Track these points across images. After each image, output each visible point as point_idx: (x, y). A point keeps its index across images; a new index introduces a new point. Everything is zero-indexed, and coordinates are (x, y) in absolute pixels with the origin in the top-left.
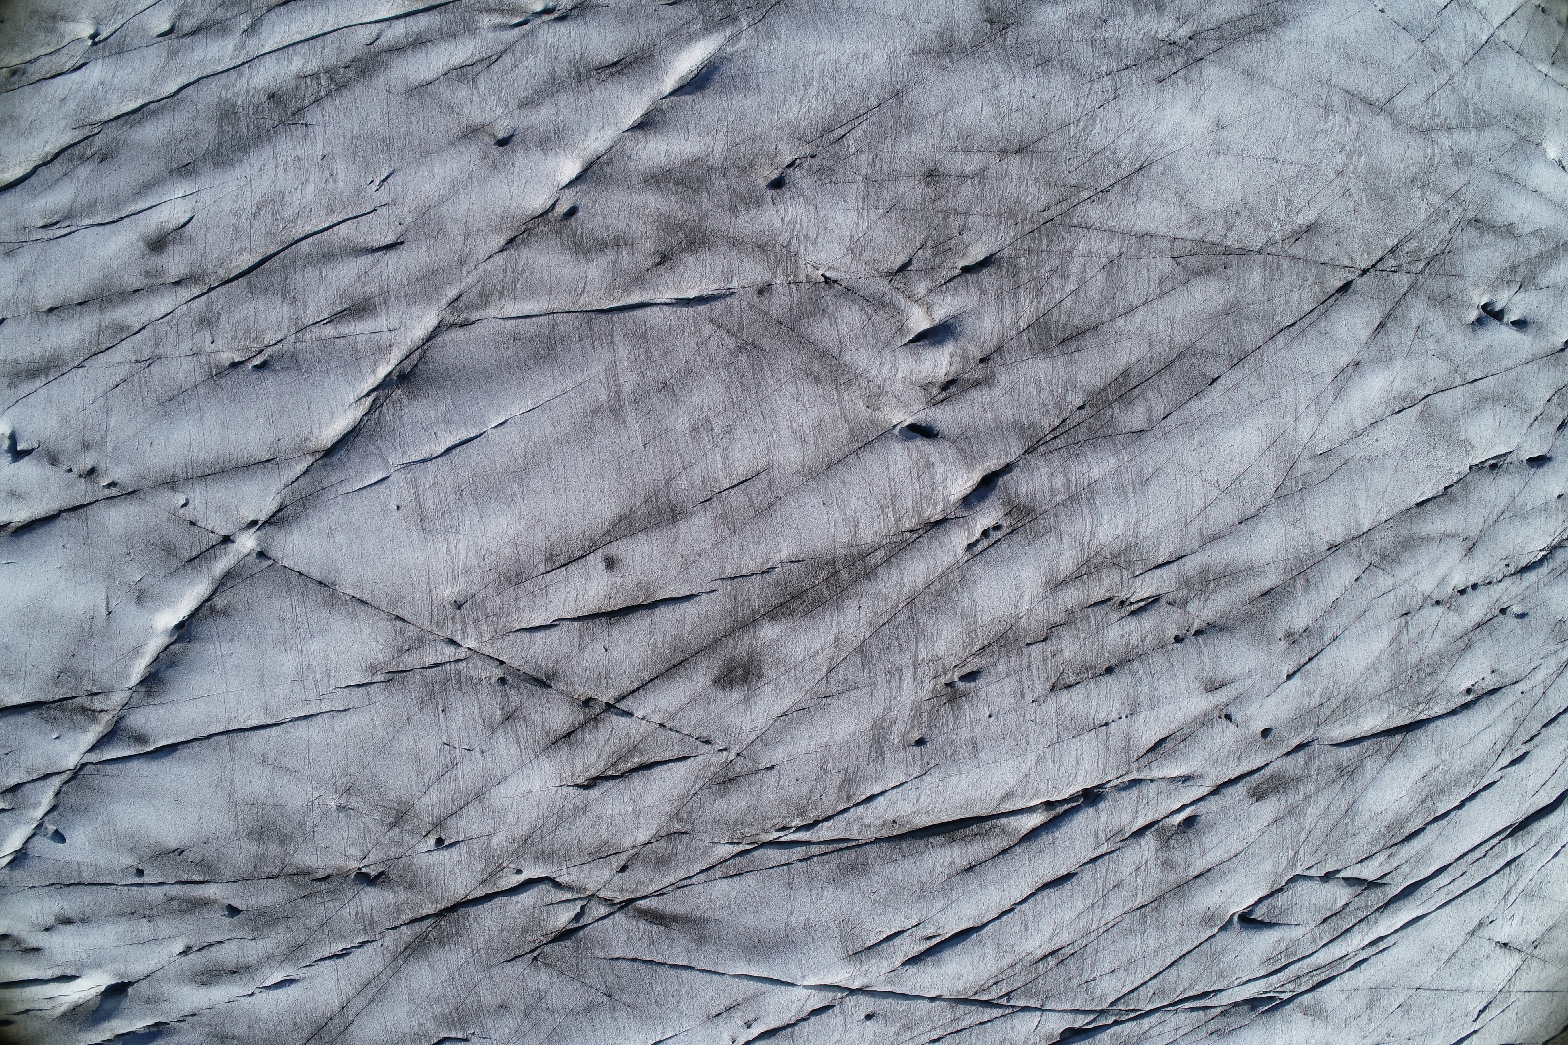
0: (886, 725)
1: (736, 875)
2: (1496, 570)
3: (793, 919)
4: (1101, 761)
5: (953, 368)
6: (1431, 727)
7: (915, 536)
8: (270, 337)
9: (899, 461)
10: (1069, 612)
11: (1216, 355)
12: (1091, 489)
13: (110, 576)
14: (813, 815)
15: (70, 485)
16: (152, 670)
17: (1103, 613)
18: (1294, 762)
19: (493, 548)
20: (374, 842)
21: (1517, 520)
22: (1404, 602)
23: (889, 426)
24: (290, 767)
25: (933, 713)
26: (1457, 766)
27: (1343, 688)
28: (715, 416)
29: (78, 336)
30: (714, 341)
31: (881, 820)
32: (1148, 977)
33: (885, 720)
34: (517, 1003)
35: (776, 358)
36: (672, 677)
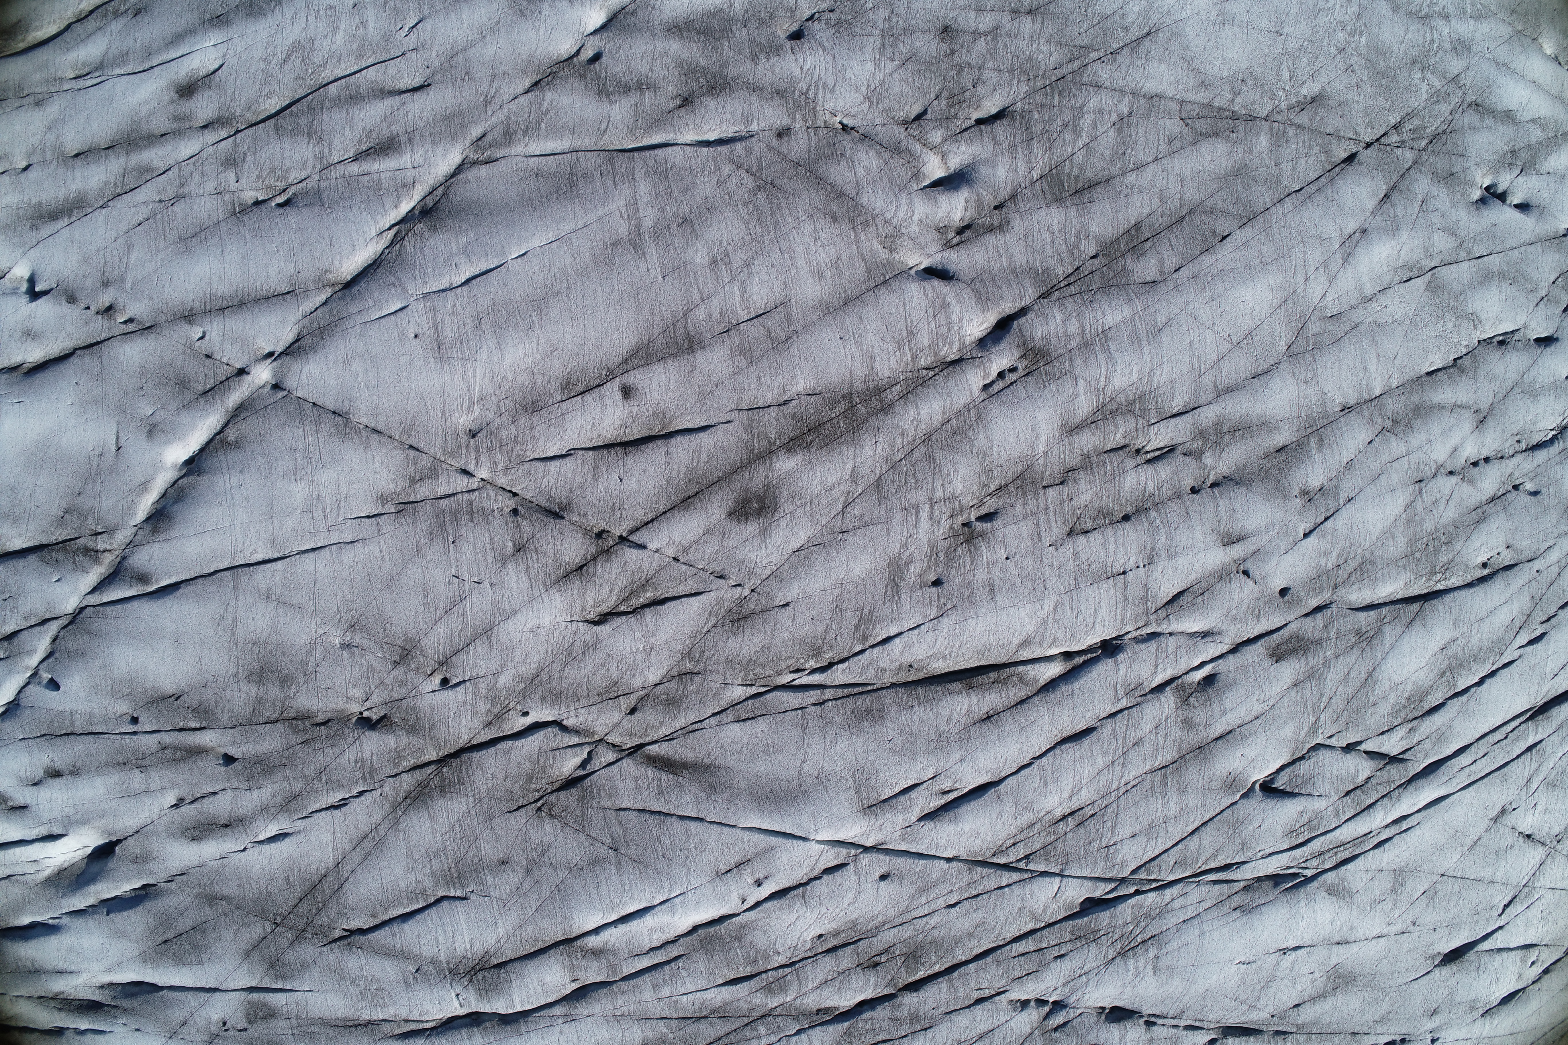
0: (902, 563)
1: (748, 719)
2: (1508, 444)
3: (806, 767)
4: (1119, 610)
5: (968, 214)
6: (1449, 598)
7: (931, 374)
8: (294, 176)
9: (915, 300)
10: (1085, 457)
11: (1225, 214)
12: (1105, 334)
13: (121, 411)
14: (828, 656)
15: (86, 323)
16: (159, 507)
17: (1120, 459)
18: (1313, 624)
19: (510, 376)
20: (378, 682)
21: (1527, 397)
22: (1418, 469)
23: (905, 268)
24: (295, 602)
25: (950, 553)
26: (1475, 640)
27: (1360, 551)
28: (734, 251)
29: (103, 178)
30: (733, 180)
31: (898, 663)
32: (1169, 844)
33: (901, 559)
34: (519, 857)
35: (794, 198)
36: (687, 509)
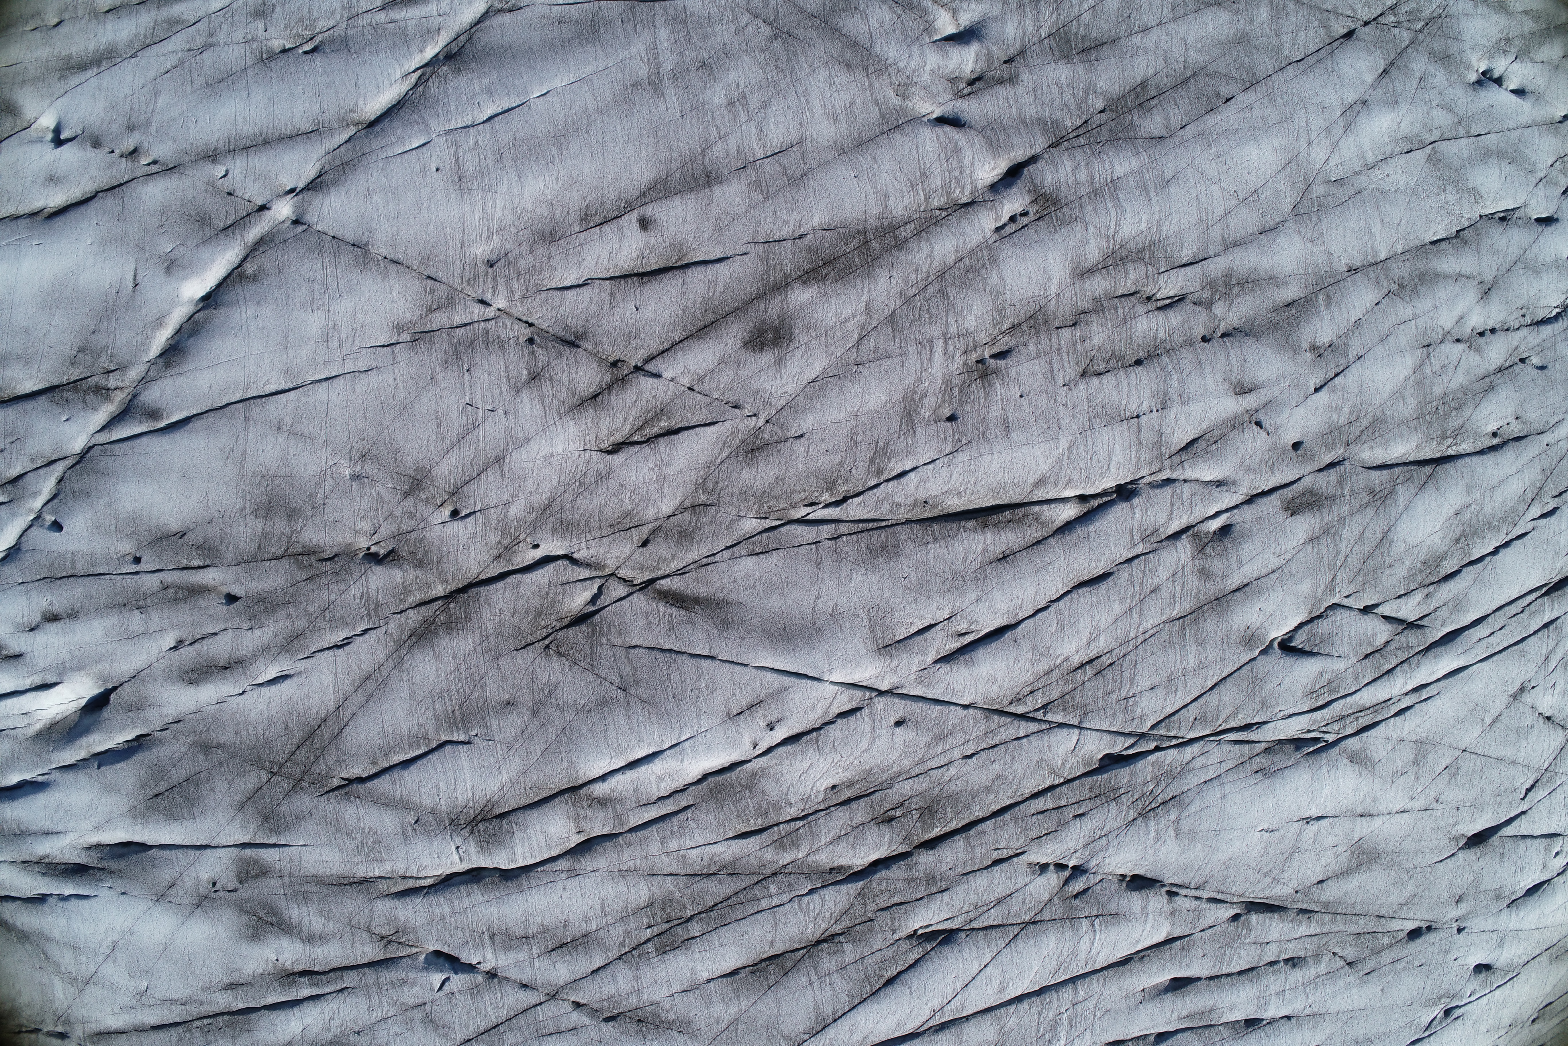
0: (917, 397)
1: (762, 553)
2: (1513, 317)
3: (820, 604)
4: (1133, 454)
5: (978, 66)
6: (1461, 463)
7: (944, 214)
8: (321, 25)
9: (928, 144)
10: (1097, 300)
11: (1229, 77)
12: (1114, 184)
13: (140, 248)
14: (842, 489)
15: (110, 166)
16: (173, 343)
17: (1131, 305)
18: (1326, 480)
19: (529, 207)
20: (386, 514)
21: (1530, 272)
22: (1425, 333)
23: (917, 115)
24: (306, 433)
25: (964, 388)
26: (1488, 508)
27: (1370, 409)
28: (751, 93)
29: (133, 30)
30: (751, 29)
31: (912, 498)
32: (1189, 699)
33: (916, 392)
34: (525, 698)
35: (809, 46)
36: (702, 338)
